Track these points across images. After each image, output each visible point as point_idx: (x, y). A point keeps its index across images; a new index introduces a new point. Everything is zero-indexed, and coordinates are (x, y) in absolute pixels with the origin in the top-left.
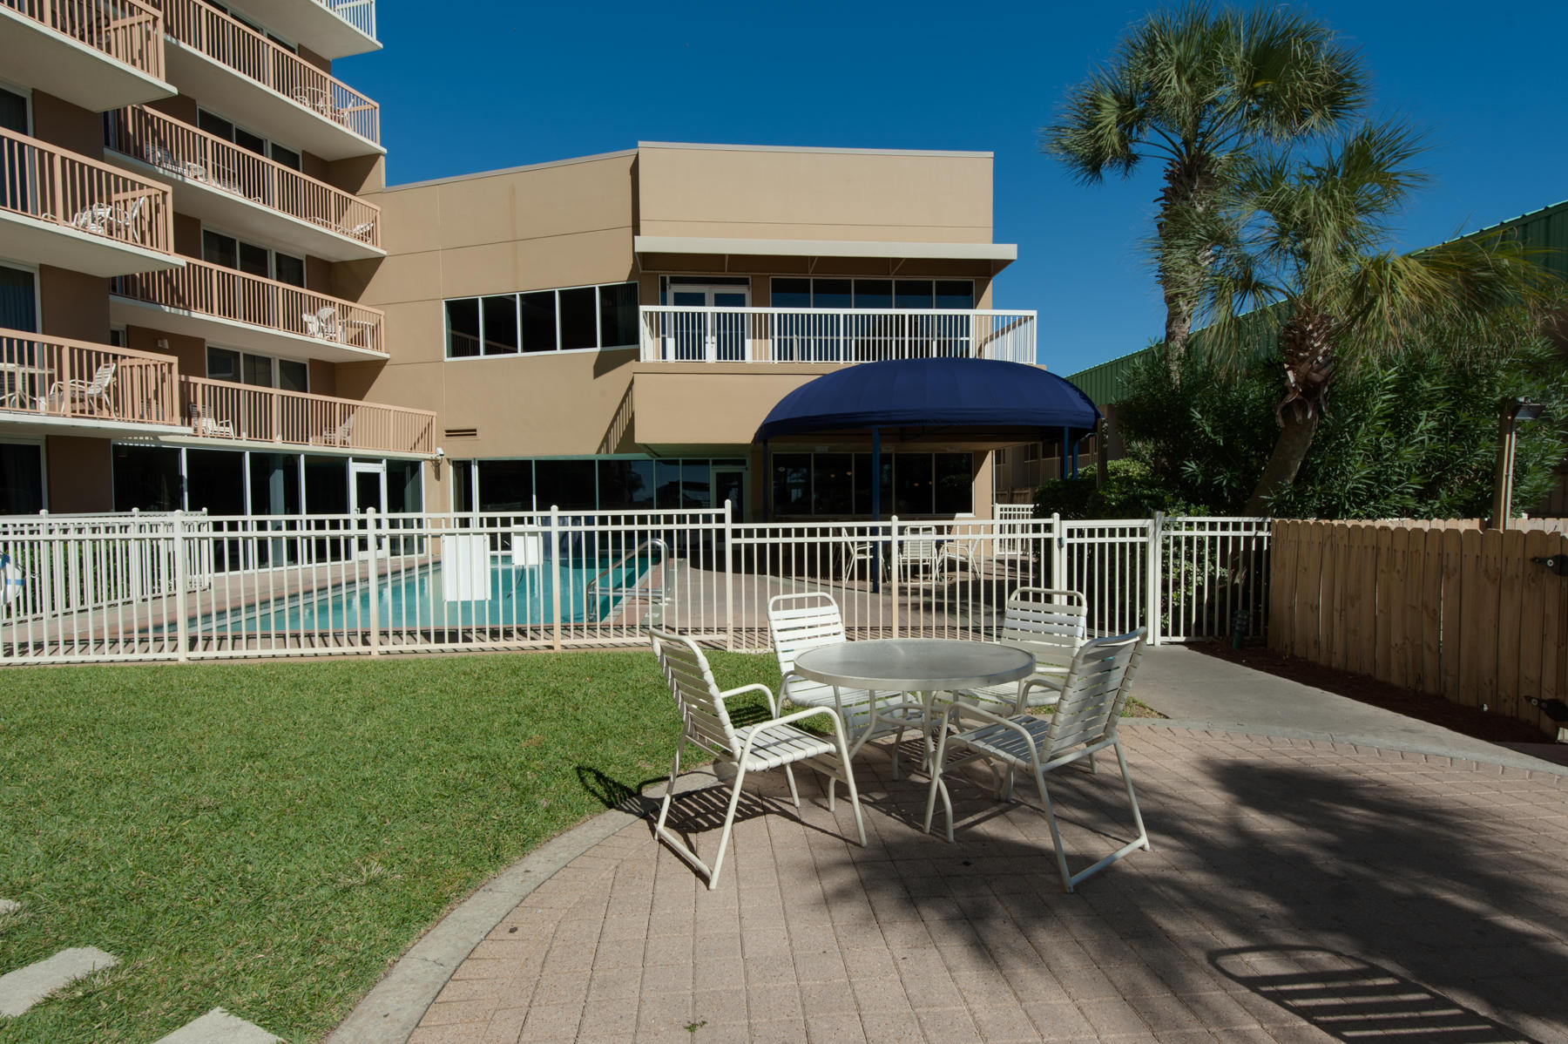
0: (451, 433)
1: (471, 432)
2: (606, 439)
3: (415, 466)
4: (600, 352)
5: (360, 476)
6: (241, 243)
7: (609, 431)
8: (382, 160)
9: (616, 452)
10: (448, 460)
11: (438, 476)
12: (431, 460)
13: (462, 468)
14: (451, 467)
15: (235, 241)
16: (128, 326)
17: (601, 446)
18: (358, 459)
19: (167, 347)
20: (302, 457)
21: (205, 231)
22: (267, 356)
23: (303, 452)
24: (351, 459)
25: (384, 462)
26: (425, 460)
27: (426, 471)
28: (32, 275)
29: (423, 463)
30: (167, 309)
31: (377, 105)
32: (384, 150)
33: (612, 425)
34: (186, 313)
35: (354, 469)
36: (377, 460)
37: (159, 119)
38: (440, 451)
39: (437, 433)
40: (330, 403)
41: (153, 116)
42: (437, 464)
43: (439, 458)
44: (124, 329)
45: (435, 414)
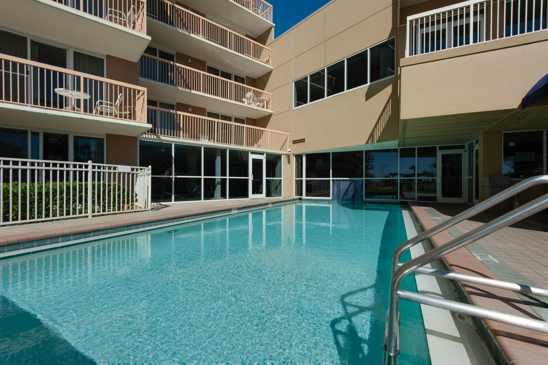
0: (295, 142)
1: (303, 141)
2: (372, 135)
3: (279, 157)
4: (370, 86)
5: (254, 160)
6: (221, 72)
7: (374, 130)
8: (273, 29)
9: (378, 141)
10: (293, 154)
11: (289, 163)
12: (286, 155)
13: (299, 157)
14: (295, 158)
15: (219, 70)
16: (177, 103)
17: (369, 139)
18: (253, 153)
19: (191, 111)
20: (228, 150)
21: (208, 66)
22: (230, 116)
23: (228, 148)
24: (250, 152)
25: (265, 154)
26: (283, 154)
27: (284, 159)
28: (103, 60)
29: (282, 156)
30: (181, 89)
31: (272, 6)
32: (274, 25)
33: (376, 126)
34: (189, 91)
35: (251, 157)
36: (262, 154)
37: (180, 10)
38: (289, 150)
39: (289, 142)
40: (241, 127)
41: (178, 9)
42: (288, 156)
43: (289, 153)
44: (176, 104)
45: (288, 134)
